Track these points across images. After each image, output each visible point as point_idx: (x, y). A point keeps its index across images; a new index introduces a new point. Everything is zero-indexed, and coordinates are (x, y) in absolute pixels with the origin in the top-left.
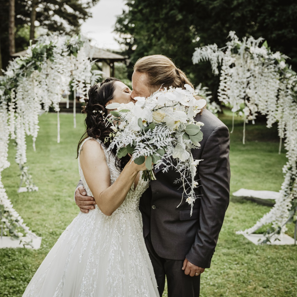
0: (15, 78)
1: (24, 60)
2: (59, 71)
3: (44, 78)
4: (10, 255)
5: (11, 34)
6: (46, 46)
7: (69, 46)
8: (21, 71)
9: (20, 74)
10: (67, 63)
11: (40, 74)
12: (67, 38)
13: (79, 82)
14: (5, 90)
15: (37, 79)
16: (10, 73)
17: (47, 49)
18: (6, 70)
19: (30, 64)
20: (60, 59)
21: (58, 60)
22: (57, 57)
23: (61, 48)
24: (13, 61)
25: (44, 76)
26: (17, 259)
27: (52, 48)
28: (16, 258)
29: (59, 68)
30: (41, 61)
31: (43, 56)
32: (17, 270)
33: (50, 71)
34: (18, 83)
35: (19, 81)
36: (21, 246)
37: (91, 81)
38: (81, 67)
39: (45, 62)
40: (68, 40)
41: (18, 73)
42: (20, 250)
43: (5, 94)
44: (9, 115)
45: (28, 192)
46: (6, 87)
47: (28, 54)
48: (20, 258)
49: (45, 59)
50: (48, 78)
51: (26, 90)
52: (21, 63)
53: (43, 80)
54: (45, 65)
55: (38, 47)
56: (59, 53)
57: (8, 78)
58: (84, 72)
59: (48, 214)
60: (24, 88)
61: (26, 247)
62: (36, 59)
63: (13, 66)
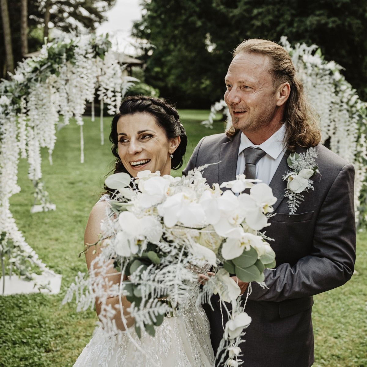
0: (25, 83)
1: (37, 62)
2: (82, 76)
3: (63, 85)
4: (21, 305)
5: (24, 34)
6: (65, 46)
7: (95, 47)
8: (34, 75)
9: (32, 78)
10: (92, 66)
11: (58, 79)
12: (92, 36)
13: (107, 90)
14: (13, 99)
15: (55, 85)
16: (19, 77)
17: (67, 49)
18: (14, 74)
19: (45, 66)
20: (83, 62)
21: (81, 62)
22: (80, 60)
23: (85, 48)
24: (22, 62)
25: (64, 82)
26: (31, 311)
27: (73, 48)
28: (28, 310)
29: (82, 73)
30: (59, 64)
31: (61, 57)
32: (30, 329)
33: (70, 76)
34: (30, 90)
35: (31, 87)
36: (36, 290)
37: (122, 89)
38: (110, 72)
39: (65, 65)
40: (93, 39)
41: (30, 77)
42: (34, 297)
43: (14, 102)
44: (19, 128)
45: (44, 212)
46: (13, 94)
47: (42, 55)
48: (34, 310)
49: (65, 61)
50: (68, 84)
51: (41, 98)
52: (33, 65)
53: (62, 87)
54: (64, 68)
55: (55, 46)
56: (82, 55)
57: (16, 82)
58: (112, 78)
59: (68, 242)
60: (37, 96)
61: (42, 291)
62: (53, 61)
63: (22, 68)
